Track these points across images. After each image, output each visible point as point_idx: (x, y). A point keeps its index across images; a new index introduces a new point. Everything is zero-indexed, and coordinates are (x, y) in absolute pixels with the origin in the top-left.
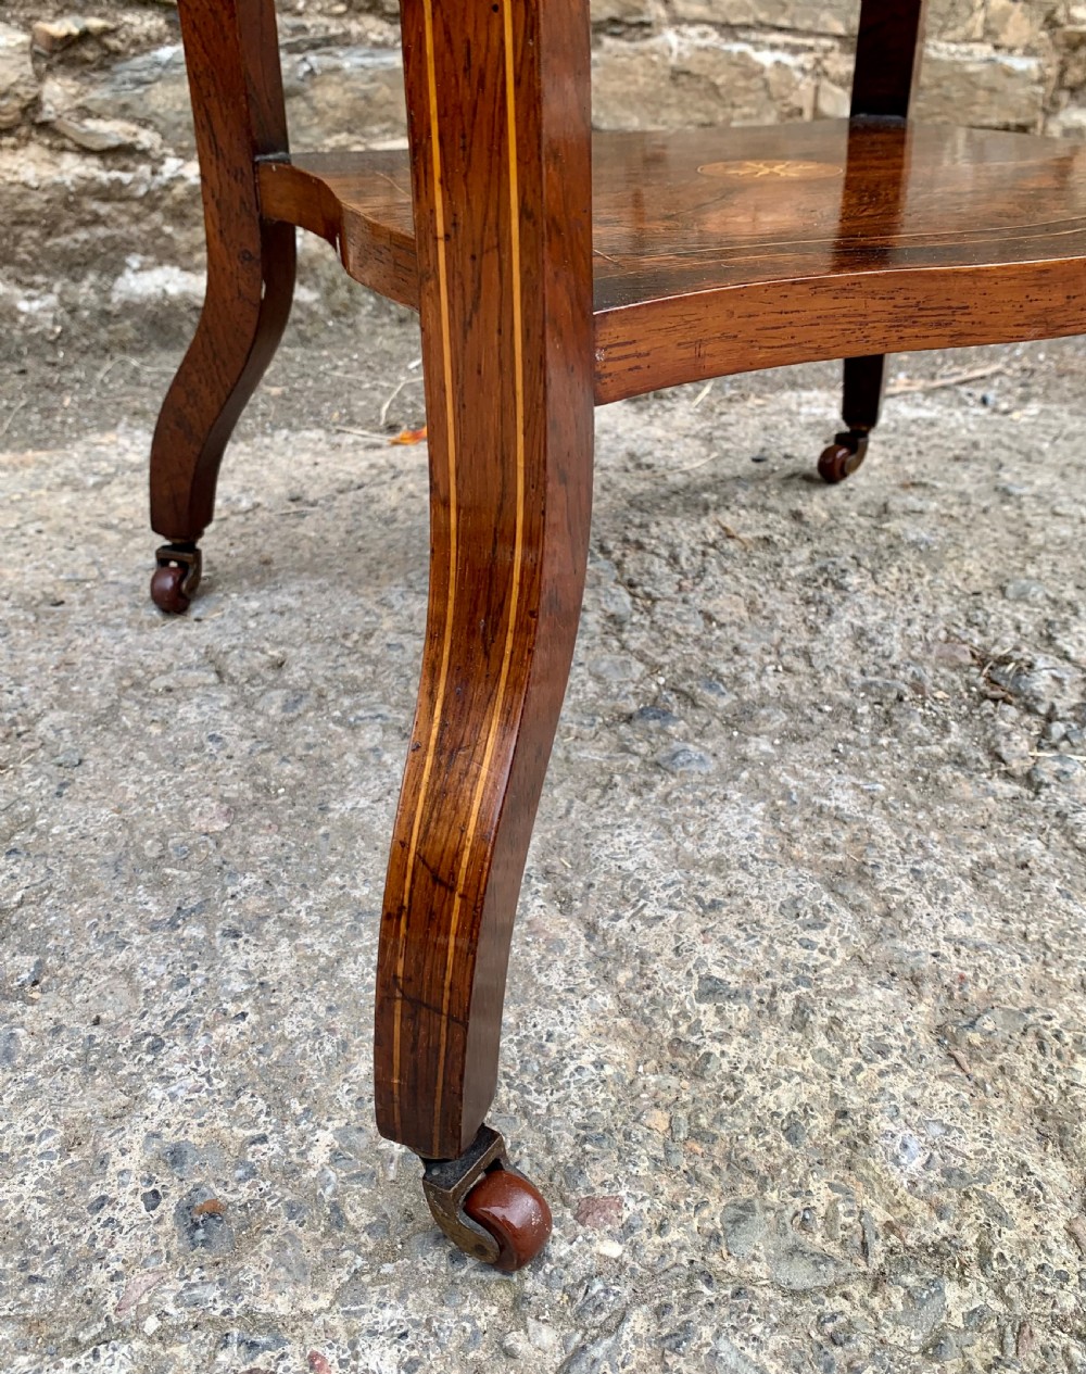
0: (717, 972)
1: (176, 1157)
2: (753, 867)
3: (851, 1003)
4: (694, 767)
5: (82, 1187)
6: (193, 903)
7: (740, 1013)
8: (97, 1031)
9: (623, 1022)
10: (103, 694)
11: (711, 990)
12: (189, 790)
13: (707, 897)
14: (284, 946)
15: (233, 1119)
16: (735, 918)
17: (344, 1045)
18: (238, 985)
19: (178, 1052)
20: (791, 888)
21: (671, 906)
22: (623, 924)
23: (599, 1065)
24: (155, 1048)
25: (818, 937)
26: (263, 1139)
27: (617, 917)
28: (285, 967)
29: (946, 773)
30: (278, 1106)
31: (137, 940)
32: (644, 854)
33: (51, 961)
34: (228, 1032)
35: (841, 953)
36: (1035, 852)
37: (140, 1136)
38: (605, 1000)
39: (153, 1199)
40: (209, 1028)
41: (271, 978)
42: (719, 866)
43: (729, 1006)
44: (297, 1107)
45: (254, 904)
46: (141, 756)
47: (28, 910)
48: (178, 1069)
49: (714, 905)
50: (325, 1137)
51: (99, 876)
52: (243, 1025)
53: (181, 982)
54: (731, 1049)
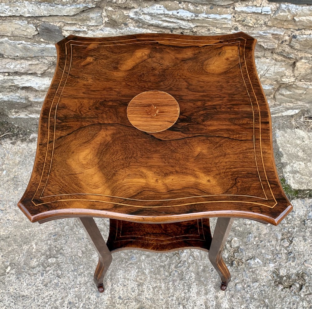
0: (121, 295)
1: (70, 303)
2: (132, 281)
3: (131, 304)
4: (133, 260)
5: (63, 303)
6: (76, 268)
7: (121, 301)
8: (66, 285)
9: (110, 299)
10: (72, 223)
11: (120, 298)
12: (79, 248)
13: (125, 284)
14: (83, 279)
15: (75, 300)
16: (126, 288)
17: (86, 294)
18: (78, 283)
19: (72, 290)
20: (133, 286)
21: (121, 285)
22: (115, 285)
23: (106, 303)
24: (70, 289)
25: (133, 293)
26: (77, 303)
27: (115, 284)
28: (83, 281)
29: (162, 269)
30: (79, 300)
31: (70, 273)
32: (122, 275)
33: (63, 273)
34: (76, 289)
35: (134, 296)
36: (163, 286)
37: (67, 300)
38: (110, 296)
39: (67, 307)
40: (75, 288)
41: (81, 282)
42: (128, 279)
43: (120, 300)
44: (80, 300)
45: (82, 271)
46: (75, 238)
47: (61, 264)
48: (71, 293)
49: (125, 285)
50: (82, 304)
51: (68, 261)
52: (78, 289)
53: (73, 281)
54: (118, 305)
